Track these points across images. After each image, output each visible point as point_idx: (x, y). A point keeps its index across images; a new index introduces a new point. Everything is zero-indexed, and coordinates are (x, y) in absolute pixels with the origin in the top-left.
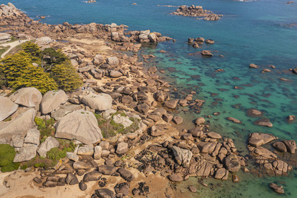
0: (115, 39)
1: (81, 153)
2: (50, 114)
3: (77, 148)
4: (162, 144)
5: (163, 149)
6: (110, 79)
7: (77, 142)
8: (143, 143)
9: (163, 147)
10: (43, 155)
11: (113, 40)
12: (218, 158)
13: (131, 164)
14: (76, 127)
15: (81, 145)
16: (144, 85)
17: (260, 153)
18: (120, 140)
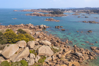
0: (32, 28)
1: (48, 59)
2: (32, 49)
3: (47, 58)
4: (70, 53)
5: (72, 54)
6: (39, 39)
7: (46, 56)
8: (64, 54)
9: (71, 54)
10: (37, 62)
11: (31, 28)
12: (88, 54)
13: (65, 60)
14: (45, 51)
15: (48, 57)
16: (51, 39)
17: (97, 51)
18: (58, 54)
